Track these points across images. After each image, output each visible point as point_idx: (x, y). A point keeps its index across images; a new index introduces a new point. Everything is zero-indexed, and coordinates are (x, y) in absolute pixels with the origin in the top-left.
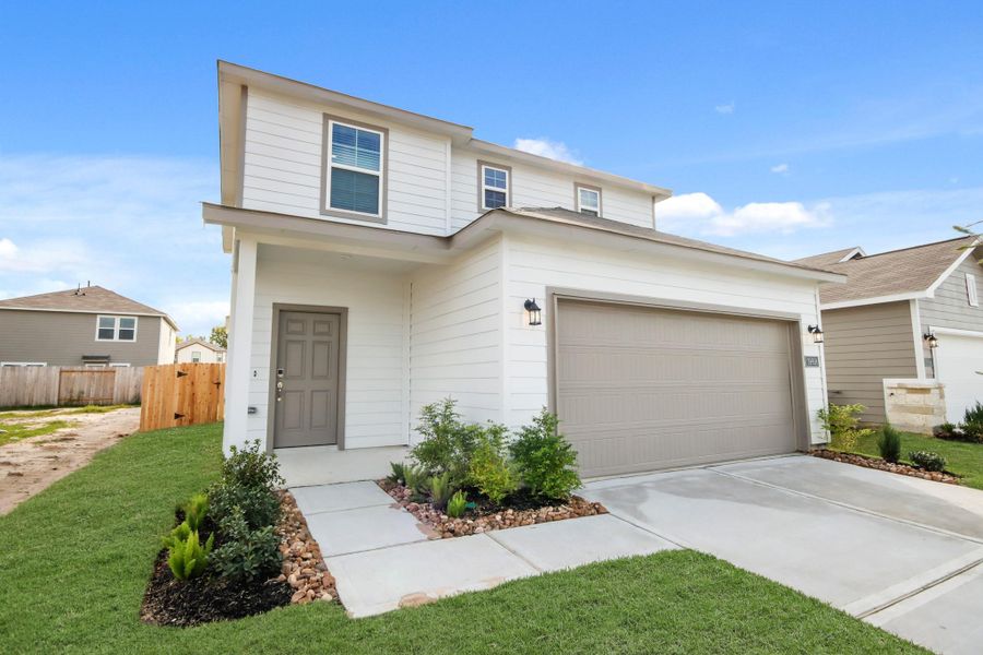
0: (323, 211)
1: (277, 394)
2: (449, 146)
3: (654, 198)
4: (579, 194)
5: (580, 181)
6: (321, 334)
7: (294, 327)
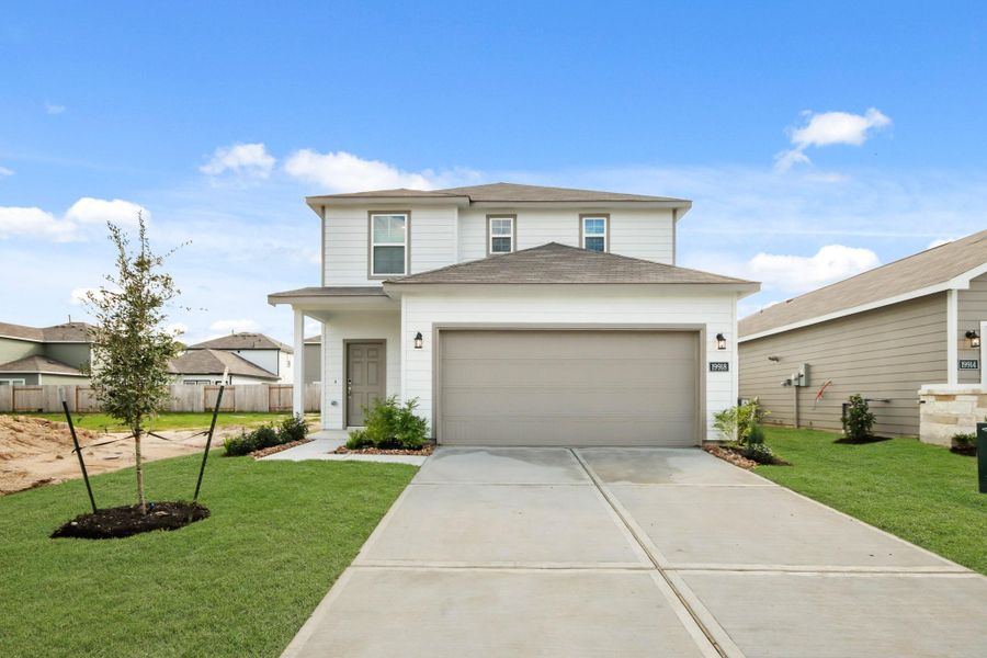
0: (370, 278)
1: (348, 395)
2: (456, 211)
3: (675, 211)
4: (584, 223)
5: (584, 212)
6: (373, 357)
7: (356, 353)
